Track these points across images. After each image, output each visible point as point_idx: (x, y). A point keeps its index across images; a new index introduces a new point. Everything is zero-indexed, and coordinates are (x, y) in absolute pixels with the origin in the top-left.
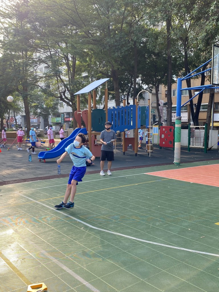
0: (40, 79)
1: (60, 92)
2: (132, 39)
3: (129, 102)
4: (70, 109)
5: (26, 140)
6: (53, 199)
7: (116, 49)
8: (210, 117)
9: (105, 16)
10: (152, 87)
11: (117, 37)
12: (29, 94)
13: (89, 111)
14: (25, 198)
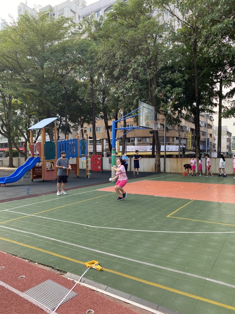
2: (64, 87)
3: (59, 135)
6: (43, 212)
7: (52, 94)
10: (78, 125)
11: (53, 85)
13: (42, 143)
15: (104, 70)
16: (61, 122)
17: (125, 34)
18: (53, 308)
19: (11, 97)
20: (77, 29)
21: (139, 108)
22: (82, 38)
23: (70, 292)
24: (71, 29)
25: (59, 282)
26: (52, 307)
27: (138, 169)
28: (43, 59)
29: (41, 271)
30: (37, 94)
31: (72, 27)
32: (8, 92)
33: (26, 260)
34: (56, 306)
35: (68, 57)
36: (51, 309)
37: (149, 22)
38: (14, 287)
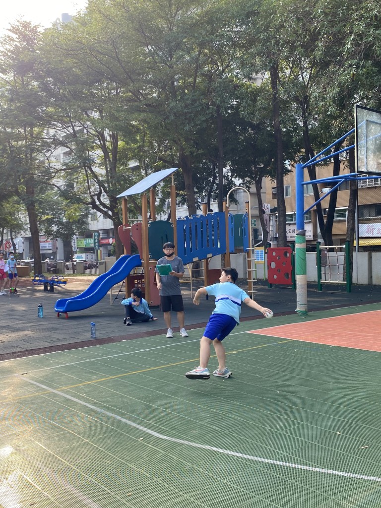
0: (56, 173)
1: (92, 194)
2: (212, 102)
3: (211, 208)
4: (109, 224)
5: (33, 280)
6: (84, 385)
7: (186, 119)
8: (353, 230)
9: (166, 64)
10: (250, 182)
11: (187, 99)
12: (38, 200)
13: (143, 225)
14: (33, 384)
21: (355, 128)
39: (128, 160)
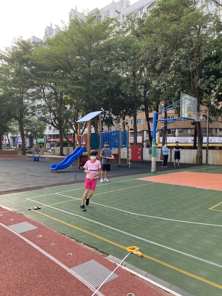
0: (37, 109)
2: (109, 83)
3: (103, 128)
5: (29, 156)
7: (97, 89)
8: (165, 140)
11: (99, 81)
13: (88, 135)
15: (146, 64)
16: (105, 115)
17: (167, 28)
18: (96, 287)
19: (62, 93)
20: (121, 28)
21: (181, 100)
22: (126, 35)
23: (112, 274)
24: (116, 29)
25: (102, 263)
26: (95, 285)
27: (179, 161)
28: (90, 58)
29: (86, 251)
30: (84, 90)
31: (116, 27)
32: (60, 89)
33: (73, 239)
34: (99, 285)
35: (112, 55)
36: (95, 288)
37: (192, 14)
38: (63, 263)
39: (65, 105)
